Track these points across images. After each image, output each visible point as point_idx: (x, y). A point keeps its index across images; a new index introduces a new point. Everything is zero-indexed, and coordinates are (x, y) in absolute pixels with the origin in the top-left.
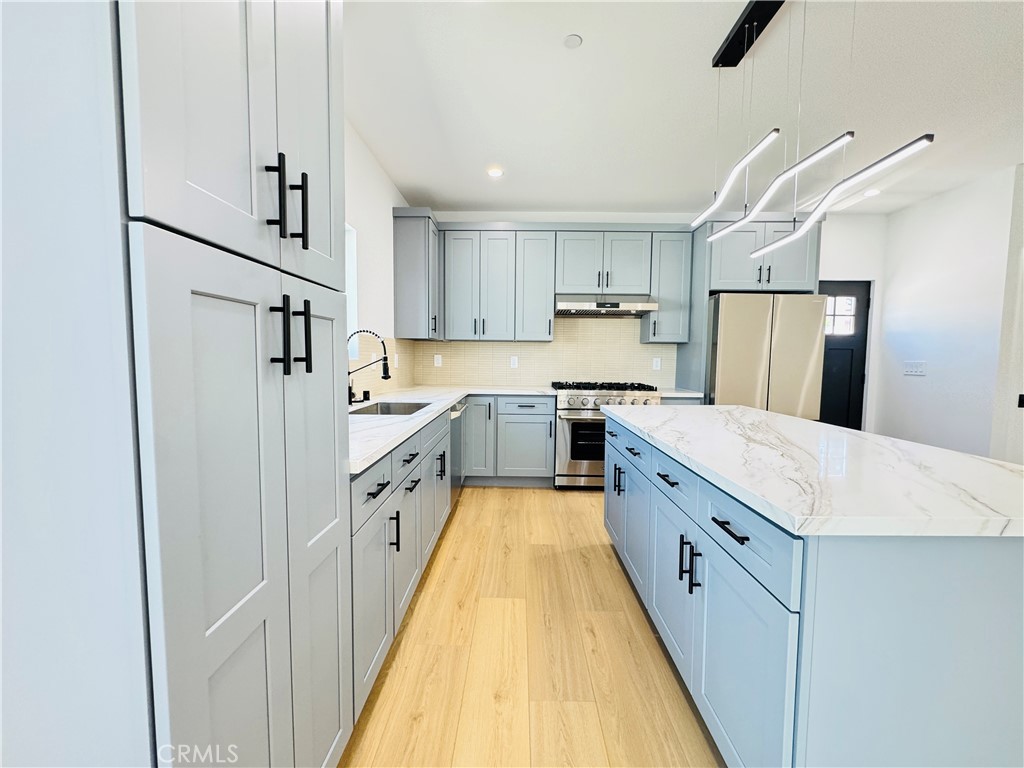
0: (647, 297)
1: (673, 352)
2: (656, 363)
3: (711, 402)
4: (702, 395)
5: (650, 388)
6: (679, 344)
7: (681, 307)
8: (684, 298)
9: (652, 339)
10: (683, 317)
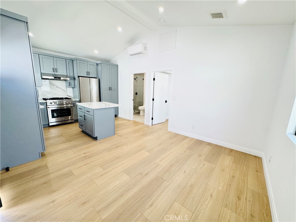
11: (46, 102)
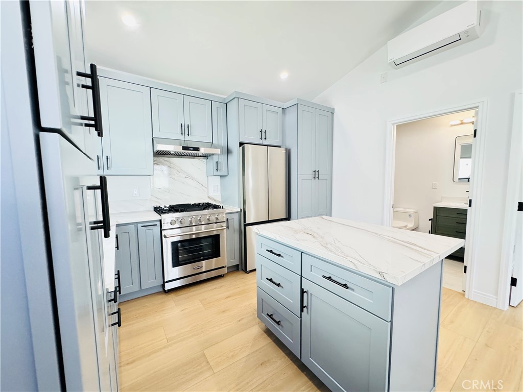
11: (160, 221)
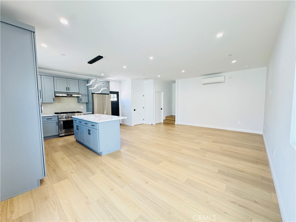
0: (79, 93)
1: (85, 105)
2: (82, 107)
3: (94, 114)
4: (92, 113)
5: (81, 112)
6: (86, 103)
7: (86, 96)
8: (86, 94)
9: (80, 102)
10: (87, 98)
